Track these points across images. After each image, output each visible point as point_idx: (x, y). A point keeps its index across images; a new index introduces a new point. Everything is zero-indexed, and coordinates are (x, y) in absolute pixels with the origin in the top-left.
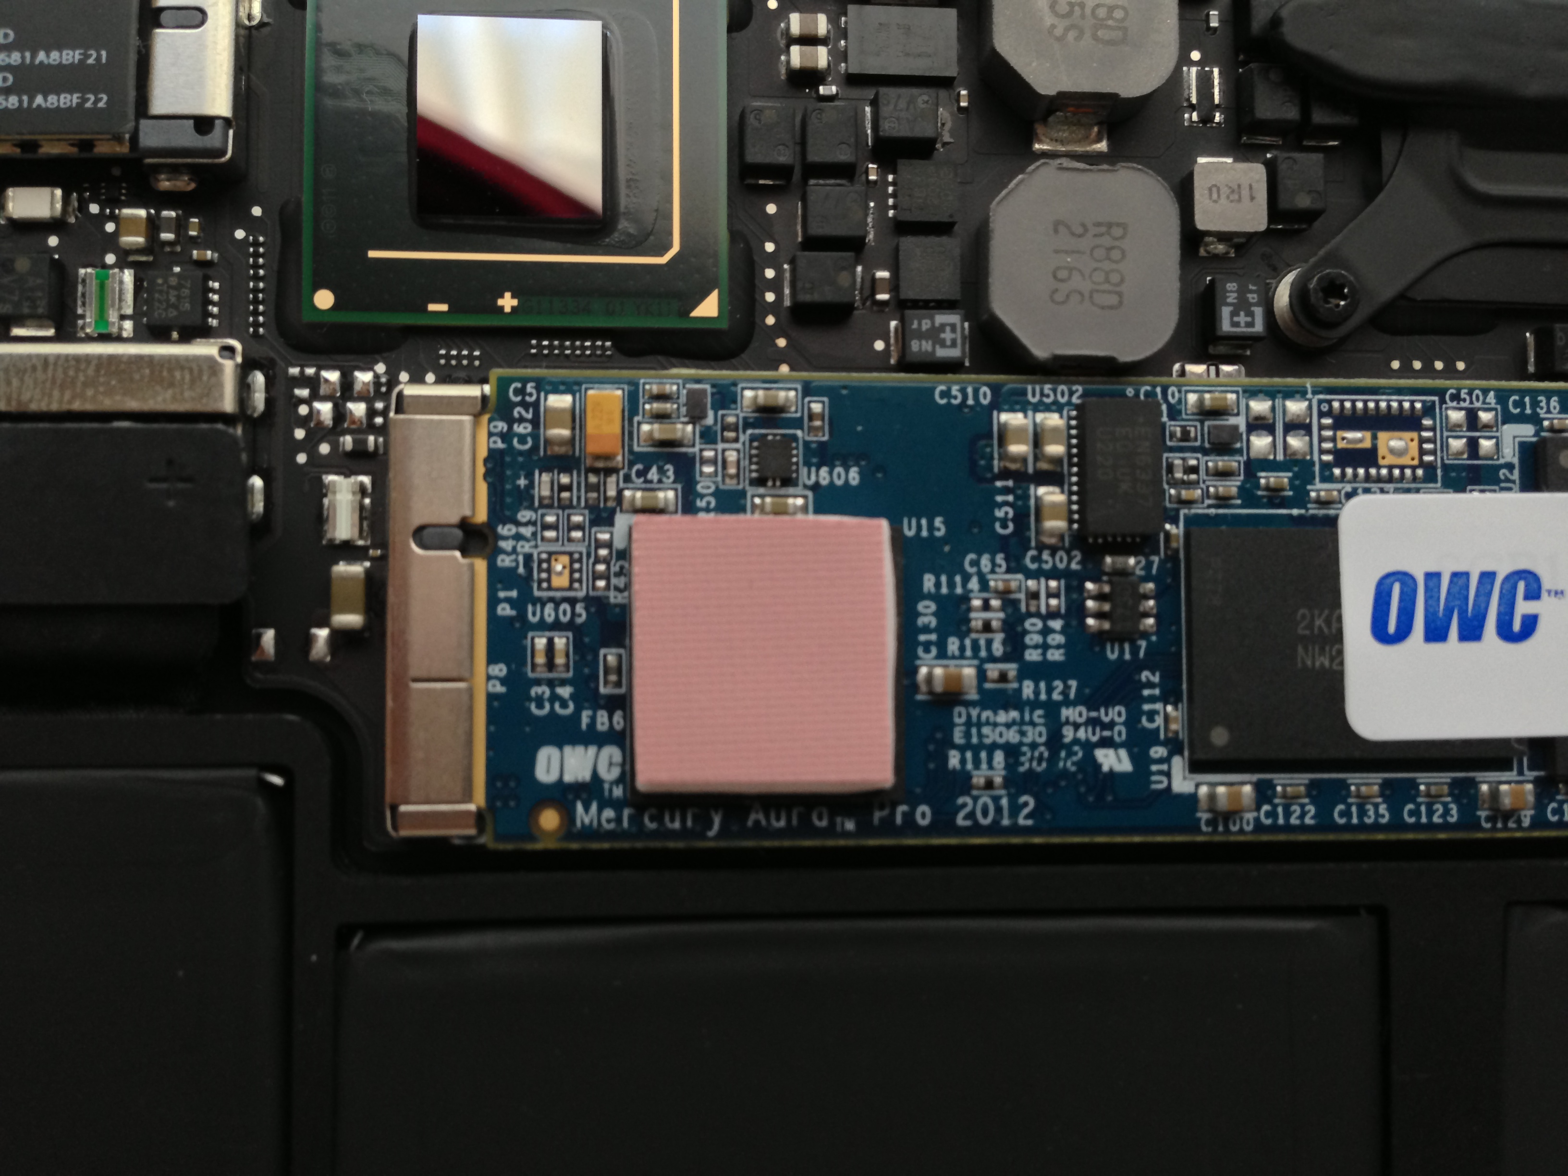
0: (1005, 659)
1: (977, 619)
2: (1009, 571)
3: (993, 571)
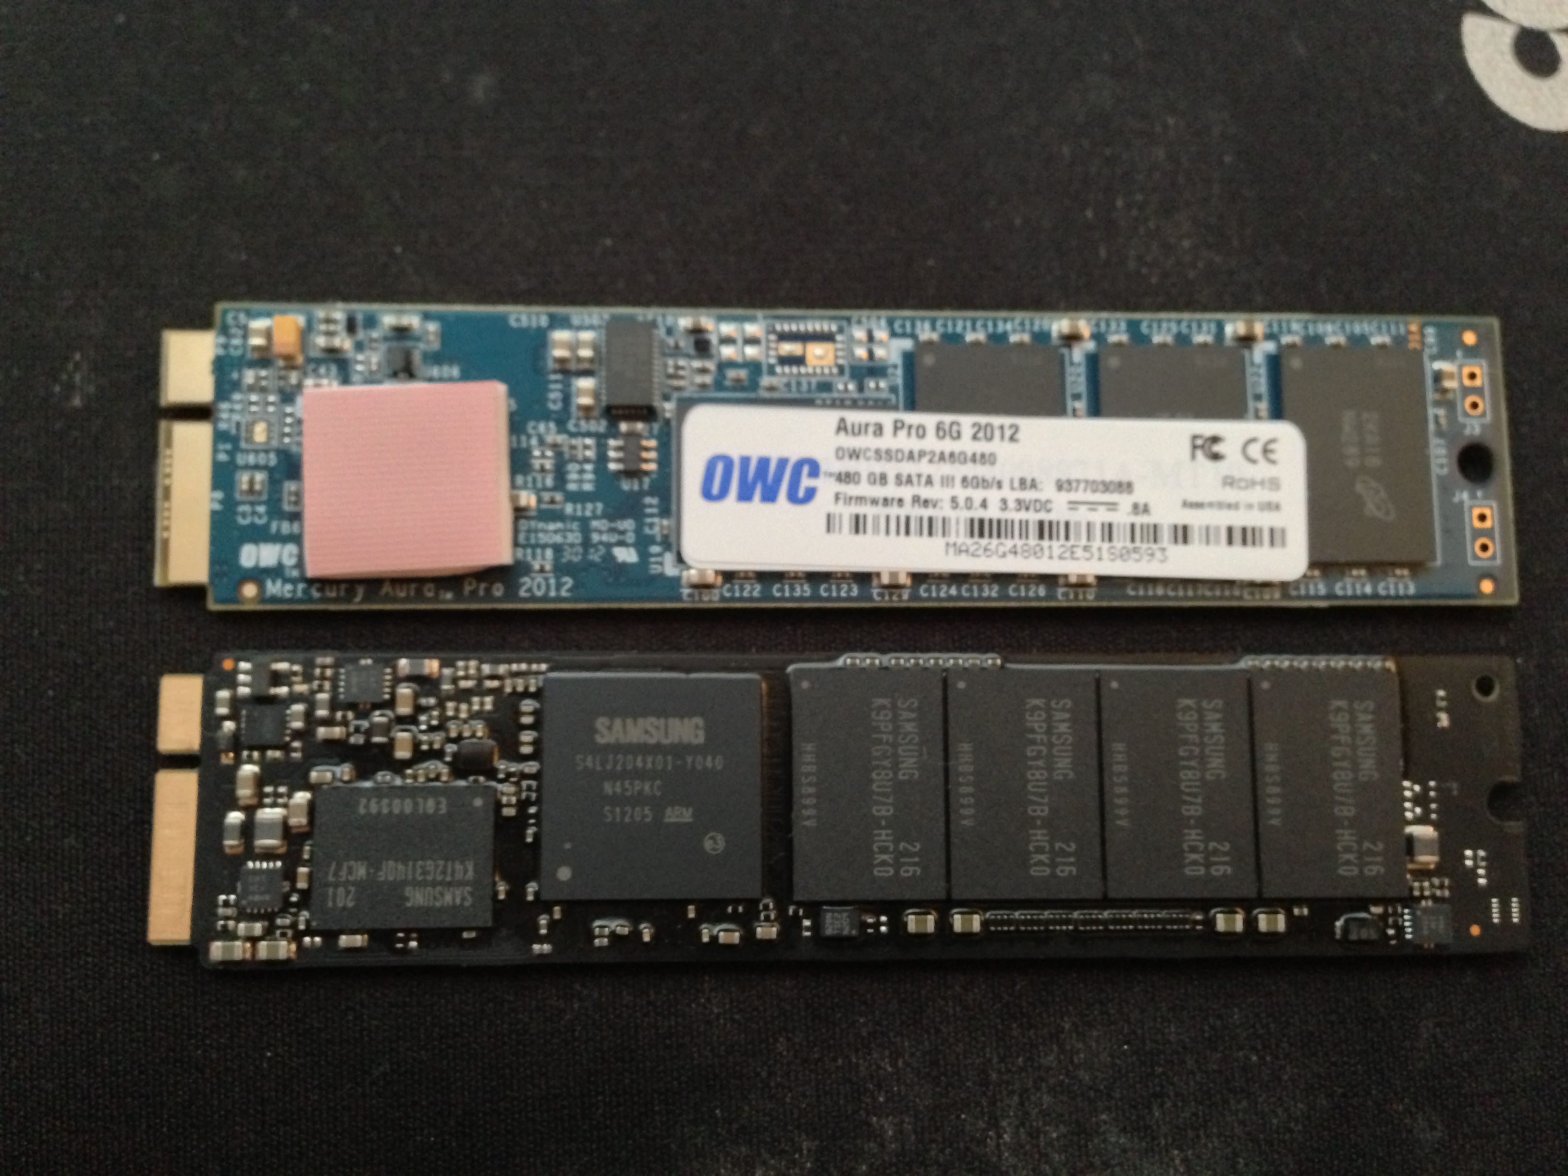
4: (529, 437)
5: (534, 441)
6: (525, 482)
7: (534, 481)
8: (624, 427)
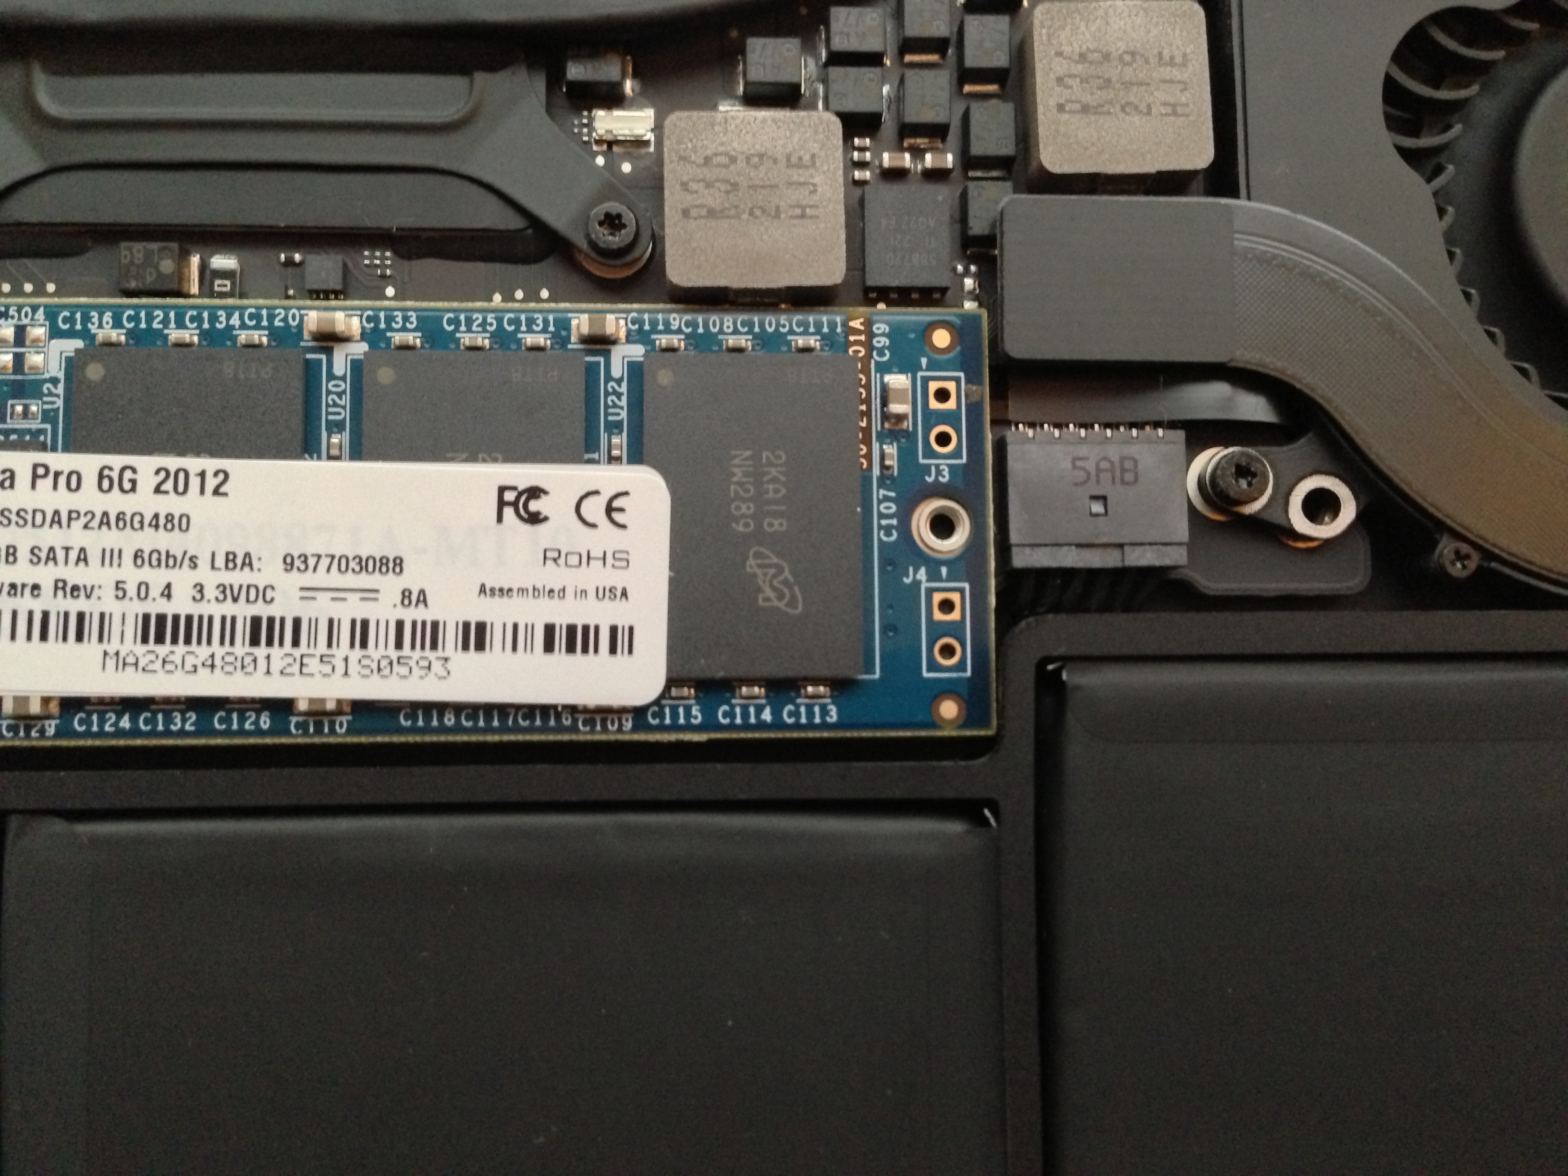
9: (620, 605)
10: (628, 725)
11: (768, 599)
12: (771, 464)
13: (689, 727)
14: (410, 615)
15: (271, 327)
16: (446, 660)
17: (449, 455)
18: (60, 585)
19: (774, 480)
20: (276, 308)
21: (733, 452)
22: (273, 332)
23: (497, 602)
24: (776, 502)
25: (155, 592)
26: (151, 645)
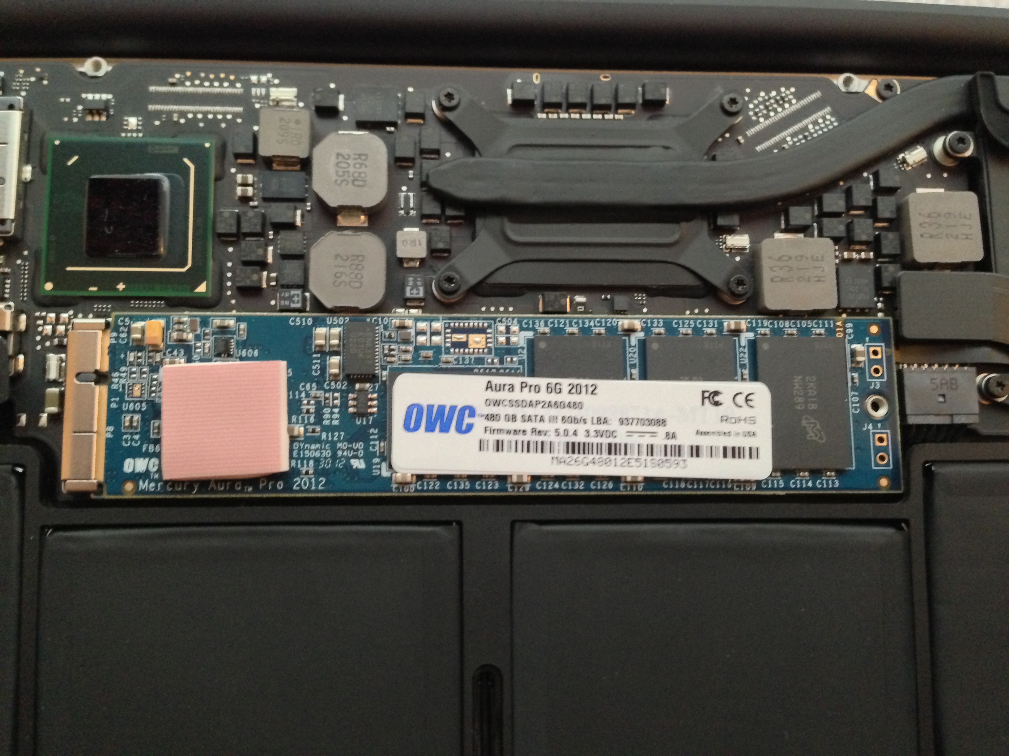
0: (315, 424)
1: (304, 408)
2: (317, 389)
3: (311, 389)
4: (300, 393)
5: (303, 395)
6: (298, 420)
7: (303, 418)
8: (357, 386)
9: (752, 438)
10: (754, 488)
11: (811, 437)
12: (809, 382)
13: (778, 489)
14: (670, 442)
15: (606, 326)
16: (685, 461)
17: (682, 378)
18: (534, 430)
19: (811, 388)
20: (608, 318)
21: (795, 377)
22: (608, 329)
23: (703, 437)
24: (814, 397)
25: (571, 433)
26: (570, 454)
